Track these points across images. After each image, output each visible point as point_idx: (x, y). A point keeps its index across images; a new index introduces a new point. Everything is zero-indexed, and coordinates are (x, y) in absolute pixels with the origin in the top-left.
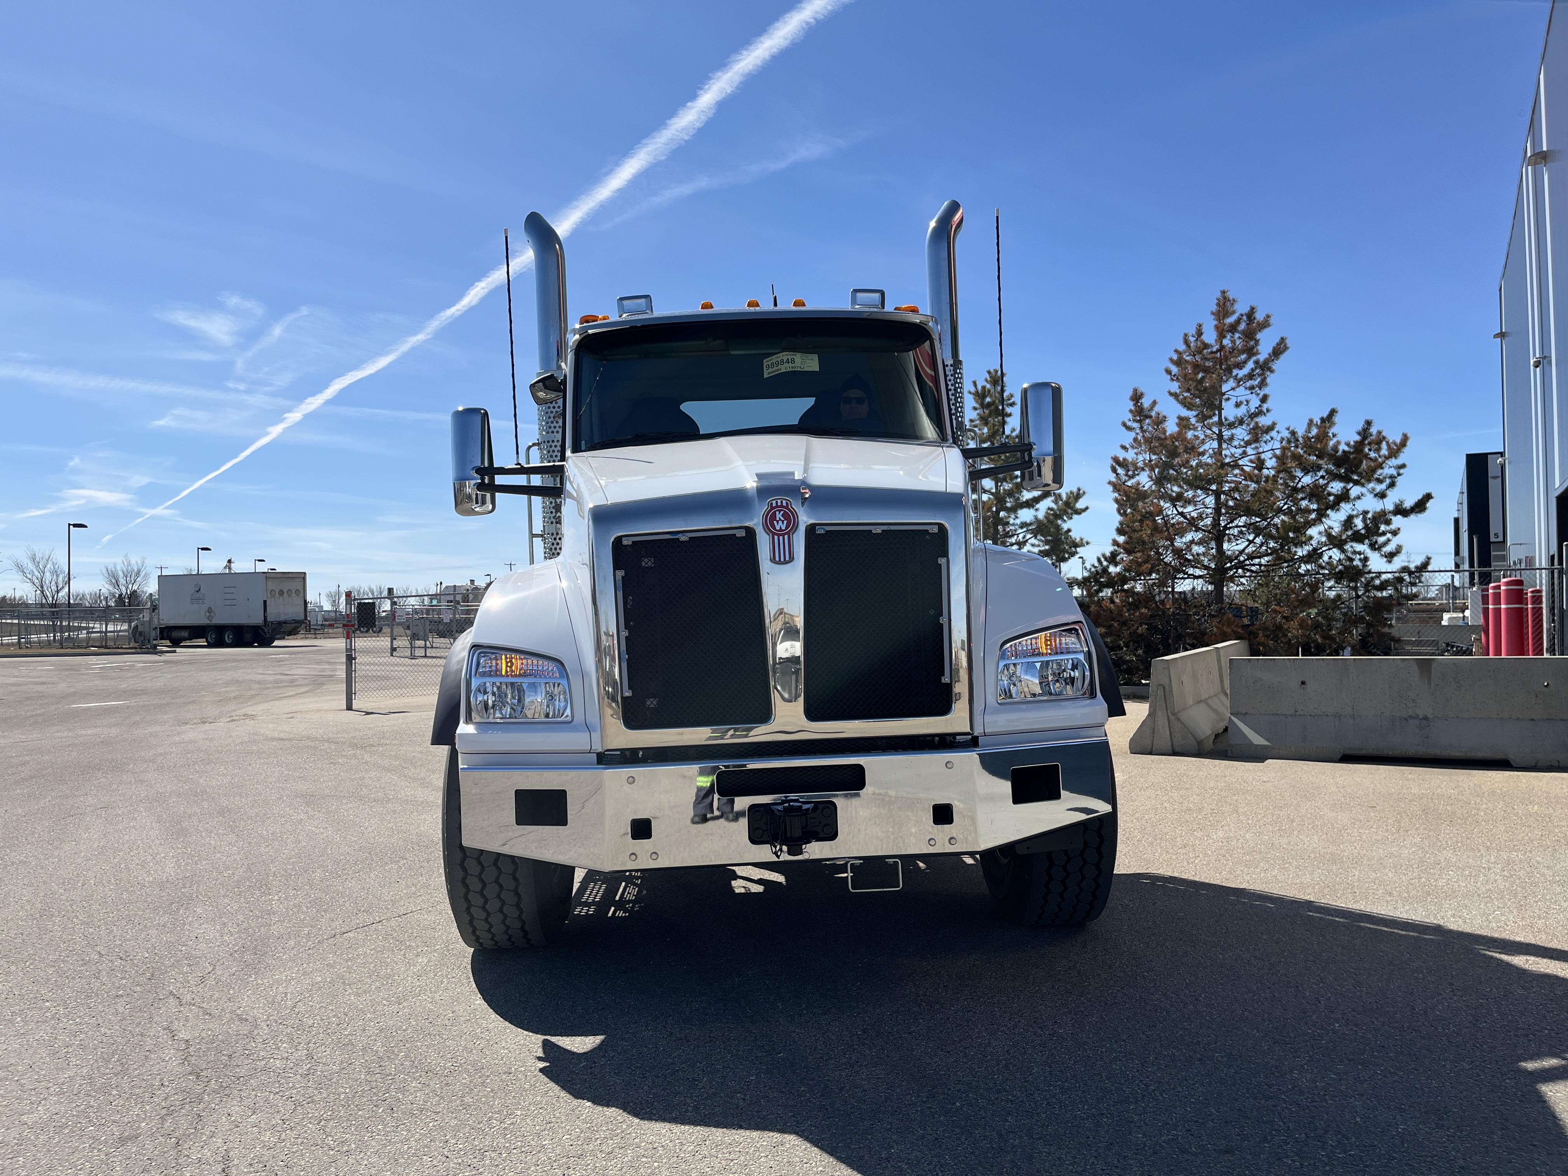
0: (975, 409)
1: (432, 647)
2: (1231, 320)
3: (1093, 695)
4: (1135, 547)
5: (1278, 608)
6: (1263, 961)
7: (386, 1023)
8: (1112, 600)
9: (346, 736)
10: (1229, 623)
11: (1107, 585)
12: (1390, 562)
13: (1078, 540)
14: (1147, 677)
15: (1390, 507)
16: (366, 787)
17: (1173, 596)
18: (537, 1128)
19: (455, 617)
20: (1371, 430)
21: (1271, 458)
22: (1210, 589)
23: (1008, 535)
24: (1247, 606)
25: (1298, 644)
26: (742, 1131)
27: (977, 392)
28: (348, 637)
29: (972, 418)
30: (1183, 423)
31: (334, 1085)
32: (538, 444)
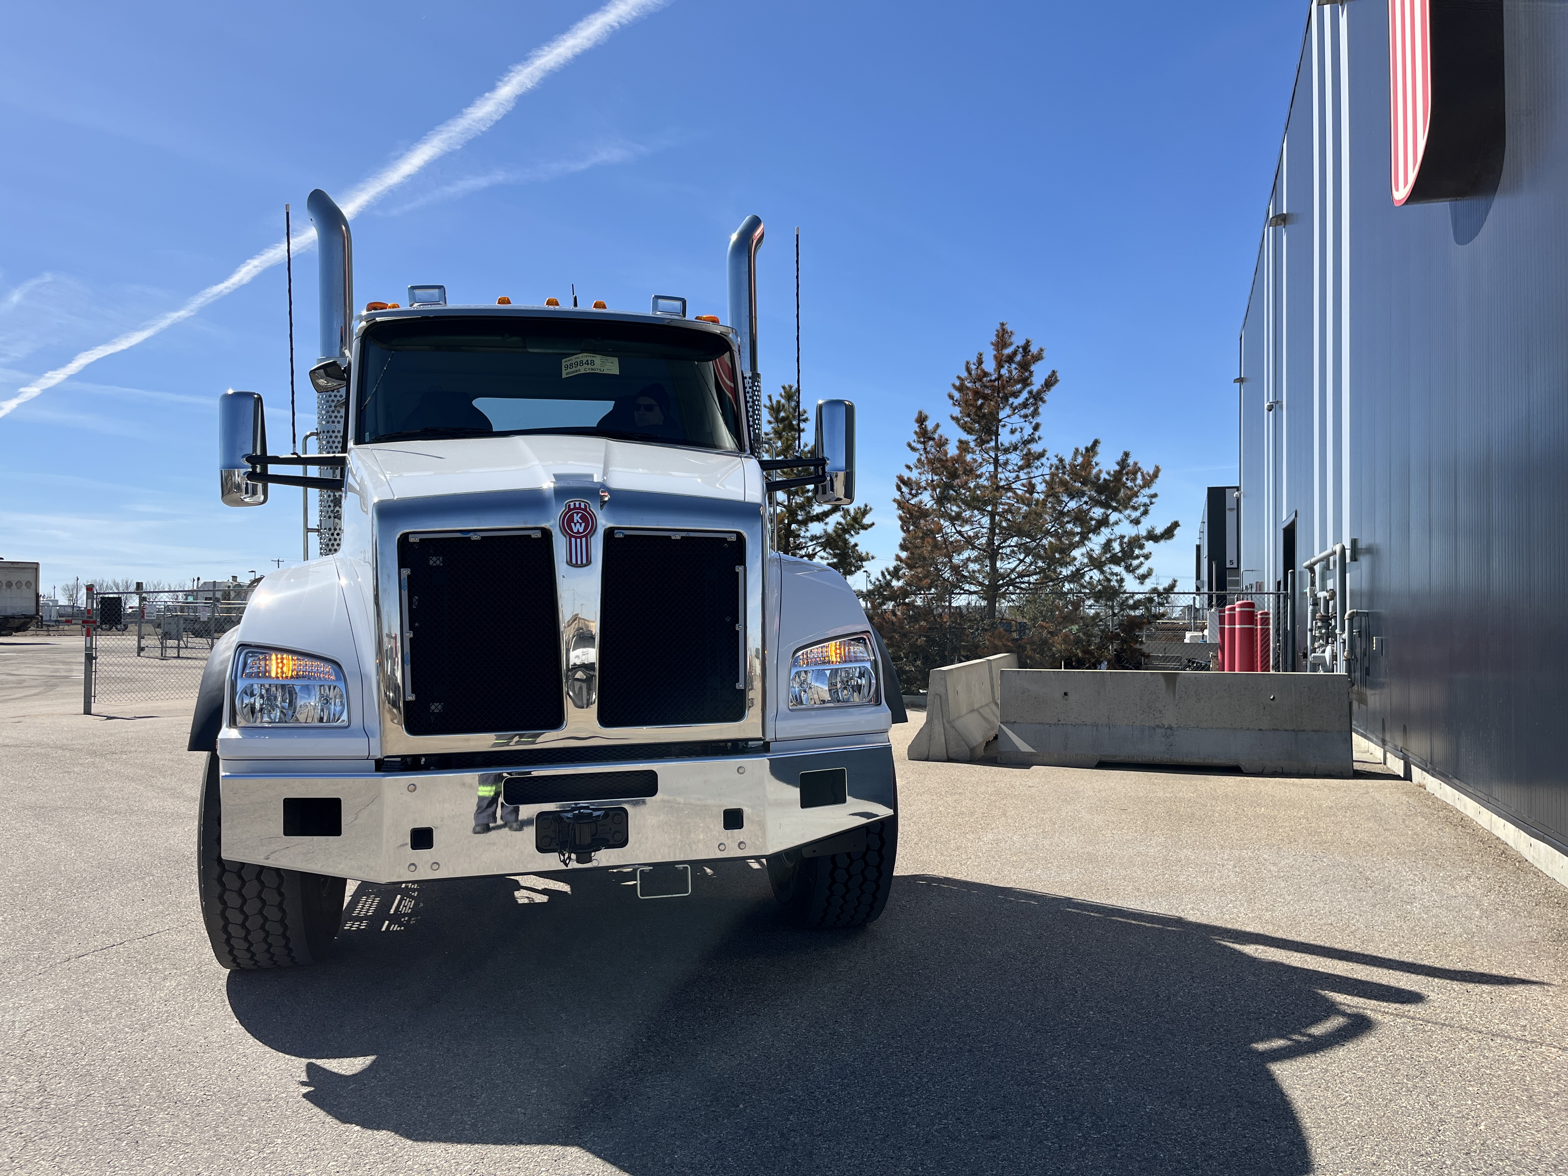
0: (770, 422)
1: (187, 647)
2: (1008, 351)
3: (878, 703)
4: (917, 563)
5: (1044, 624)
6: (1028, 955)
7: (129, 1051)
8: (894, 613)
9: (81, 741)
10: (1000, 637)
11: (890, 599)
12: (1142, 583)
13: (864, 554)
14: (926, 686)
15: (1144, 533)
16: (106, 797)
17: (950, 610)
18: (300, 1156)
19: (213, 615)
20: (1128, 461)
21: (1041, 483)
22: (982, 604)
23: (799, 547)
24: (1016, 622)
25: (1062, 658)
26: (522, 1146)
27: (772, 406)
28: (88, 634)
29: (767, 431)
30: (963, 446)
31: (70, 1118)
32: (317, 434)
